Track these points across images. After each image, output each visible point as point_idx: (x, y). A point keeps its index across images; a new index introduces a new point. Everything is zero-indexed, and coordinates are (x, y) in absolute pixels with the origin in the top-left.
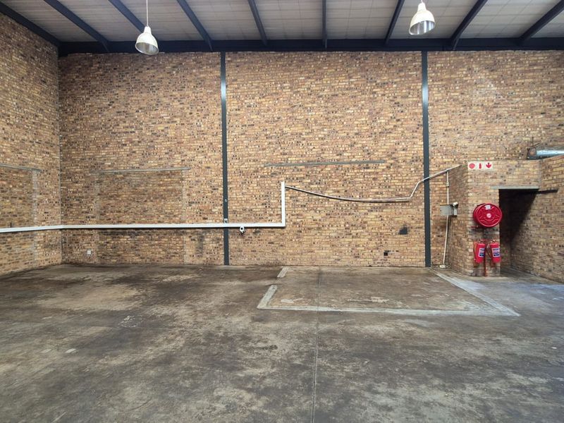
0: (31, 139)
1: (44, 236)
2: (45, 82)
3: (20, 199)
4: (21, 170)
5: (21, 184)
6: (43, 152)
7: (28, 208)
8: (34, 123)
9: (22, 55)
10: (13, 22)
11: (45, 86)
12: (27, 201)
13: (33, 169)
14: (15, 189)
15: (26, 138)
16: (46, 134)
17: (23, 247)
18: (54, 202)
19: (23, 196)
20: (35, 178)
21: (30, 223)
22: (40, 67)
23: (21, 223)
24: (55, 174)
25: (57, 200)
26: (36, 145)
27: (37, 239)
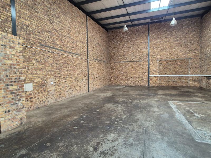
0: (189, 50)
1: (193, 78)
2: (194, 31)
3: (184, 67)
4: (185, 59)
5: (185, 63)
6: (193, 53)
7: (187, 70)
8: (190, 45)
9: (186, 27)
10: (183, 20)
11: (195, 32)
12: (187, 68)
13: (189, 58)
14: (183, 65)
15: (187, 50)
16: (195, 47)
17: (185, 80)
18: (197, 67)
19: (185, 66)
20: (190, 61)
21: (187, 74)
22: (193, 27)
23: (184, 74)
24: (198, 58)
25: (198, 67)
26: (191, 51)
27: (190, 78)
